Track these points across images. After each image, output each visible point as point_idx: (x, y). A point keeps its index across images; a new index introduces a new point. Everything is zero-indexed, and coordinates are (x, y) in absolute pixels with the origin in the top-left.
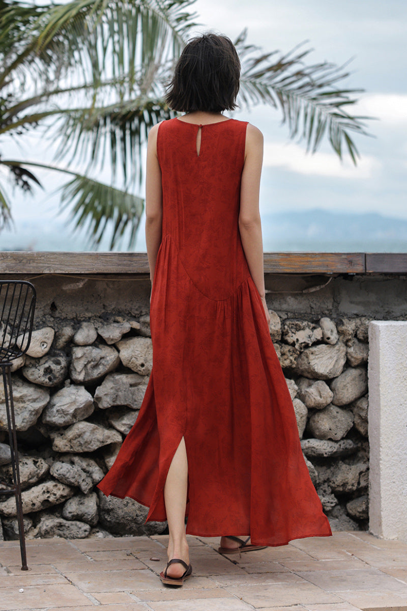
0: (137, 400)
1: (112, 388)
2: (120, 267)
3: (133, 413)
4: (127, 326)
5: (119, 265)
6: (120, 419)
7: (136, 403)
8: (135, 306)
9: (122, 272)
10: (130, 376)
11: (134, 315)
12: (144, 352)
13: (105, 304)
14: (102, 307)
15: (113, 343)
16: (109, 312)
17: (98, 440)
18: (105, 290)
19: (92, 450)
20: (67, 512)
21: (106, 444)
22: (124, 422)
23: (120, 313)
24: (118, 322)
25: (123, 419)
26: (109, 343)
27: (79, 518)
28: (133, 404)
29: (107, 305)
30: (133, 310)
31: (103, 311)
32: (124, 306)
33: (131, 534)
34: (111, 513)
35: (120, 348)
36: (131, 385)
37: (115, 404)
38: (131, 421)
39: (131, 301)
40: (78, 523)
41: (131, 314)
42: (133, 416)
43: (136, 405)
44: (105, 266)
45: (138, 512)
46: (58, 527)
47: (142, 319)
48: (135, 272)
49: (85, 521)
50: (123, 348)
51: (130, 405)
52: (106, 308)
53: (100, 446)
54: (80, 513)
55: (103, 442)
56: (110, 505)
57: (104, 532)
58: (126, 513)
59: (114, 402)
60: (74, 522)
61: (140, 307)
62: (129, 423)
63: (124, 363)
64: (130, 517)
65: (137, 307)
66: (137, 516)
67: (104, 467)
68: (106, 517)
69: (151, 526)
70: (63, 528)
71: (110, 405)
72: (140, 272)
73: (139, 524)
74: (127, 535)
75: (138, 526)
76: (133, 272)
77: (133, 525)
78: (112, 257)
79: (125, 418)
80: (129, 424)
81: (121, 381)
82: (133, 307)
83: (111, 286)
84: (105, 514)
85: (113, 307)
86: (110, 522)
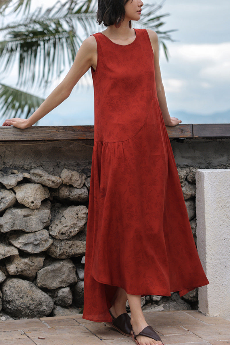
0: (29, 226)
1: (10, 219)
2: (14, 136)
3: (26, 235)
4: (20, 176)
5: (14, 135)
6: (17, 239)
7: (28, 228)
8: (27, 163)
9: (16, 140)
10: (23, 210)
11: (26, 168)
12: (33, 194)
13: (5, 162)
14: (3, 163)
15: (10, 187)
16: (8, 167)
17: (1, 254)
18: (5, 152)
21: (6, 256)
22: (20, 241)
23: (16, 168)
24: (14, 174)
25: (19, 239)
26: (8, 188)
28: (26, 229)
29: (6, 162)
30: (25, 165)
31: (4, 166)
32: (19, 162)
33: (26, 317)
34: (11, 303)
35: (16, 191)
36: (25, 216)
37: (13, 229)
38: (25, 240)
39: (24, 159)
41: (24, 168)
42: (26, 237)
43: (28, 229)
44: (3, 135)
45: (31, 302)
47: (32, 171)
48: (26, 139)
50: (18, 191)
51: (24, 229)
52: (5, 164)
53: (2, 258)
55: (4, 255)
56: (10, 297)
57: (6, 316)
58: (22, 303)
59: (12, 227)
61: (30, 163)
62: (23, 241)
63: (19, 201)
64: (25, 306)
65: (28, 163)
66: (30, 304)
67: (5, 272)
68: (8, 306)
69: (41, 311)
71: (9, 230)
72: (29, 139)
73: (31, 310)
74: (23, 318)
75: (31, 311)
76: (24, 140)
77: (28, 311)
78: (9, 130)
79: (21, 239)
80: (23, 243)
81: (17, 213)
82: (25, 163)
83: (9, 149)
84: (6, 304)
85: (11, 163)
86: (10, 309)
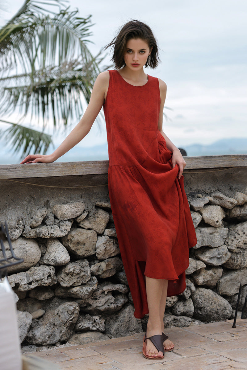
0: (214, 242)
1: (200, 236)
2: (205, 165)
3: (211, 250)
4: (208, 199)
5: (205, 163)
7: (214, 244)
8: (207, 188)
9: (207, 168)
10: (209, 228)
11: (207, 193)
12: (217, 214)
13: (191, 187)
14: (189, 189)
15: (199, 210)
16: (193, 192)
17: (194, 268)
18: (190, 178)
19: (190, 274)
20: (177, 311)
21: (198, 269)
22: (207, 255)
23: (199, 192)
24: (199, 197)
25: (205, 254)
26: (197, 210)
27: (184, 314)
28: (212, 245)
29: (192, 188)
30: (206, 190)
31: (190, 191)
32: (202, 187)
33: (214, 321)
34: (202, 310)
35: (203, 213)
36: (211, 234)
37: (203, 245)
38: (211, 255)
39: (205, 184)
40: (184, 317)
41: (205, 192)
42: (212, 252)
43: (214, 245)
44: (197, 164)
45: (218, 308)
46: (173, 320)
47: (213, 195)
48: (214, 167)
49: (188, 316)
50: (204, 212)
51: (210, 245)
52: (191, 189)
53: (195, 271)
54: (185, 311)
56: (201, 305)
57: (197, 321)
58: (211, 309)
59: (202, 244)
60: (182, 317)
61: (210, 188)
62: (209, 256)
63: (206, 221)
64: (214, 311)
65: (208, 188)
66: (218, 310)
68: (199, 312)
69: (225, 315)
70: (176, 321)
71: (200, 246)
72: (216, 167)
73: (219, 314)
74: (212, 322)
75: (218, 315)
76: (212, 167)
77: (216, 315)
78: (200, 159)
79: (207, 253)
80: (210, 257)
81: (205, 232)
82: (206, 188)
83: (194, 177)
84: (198, 310)
85: (195, 189)
86: (201, 315)
